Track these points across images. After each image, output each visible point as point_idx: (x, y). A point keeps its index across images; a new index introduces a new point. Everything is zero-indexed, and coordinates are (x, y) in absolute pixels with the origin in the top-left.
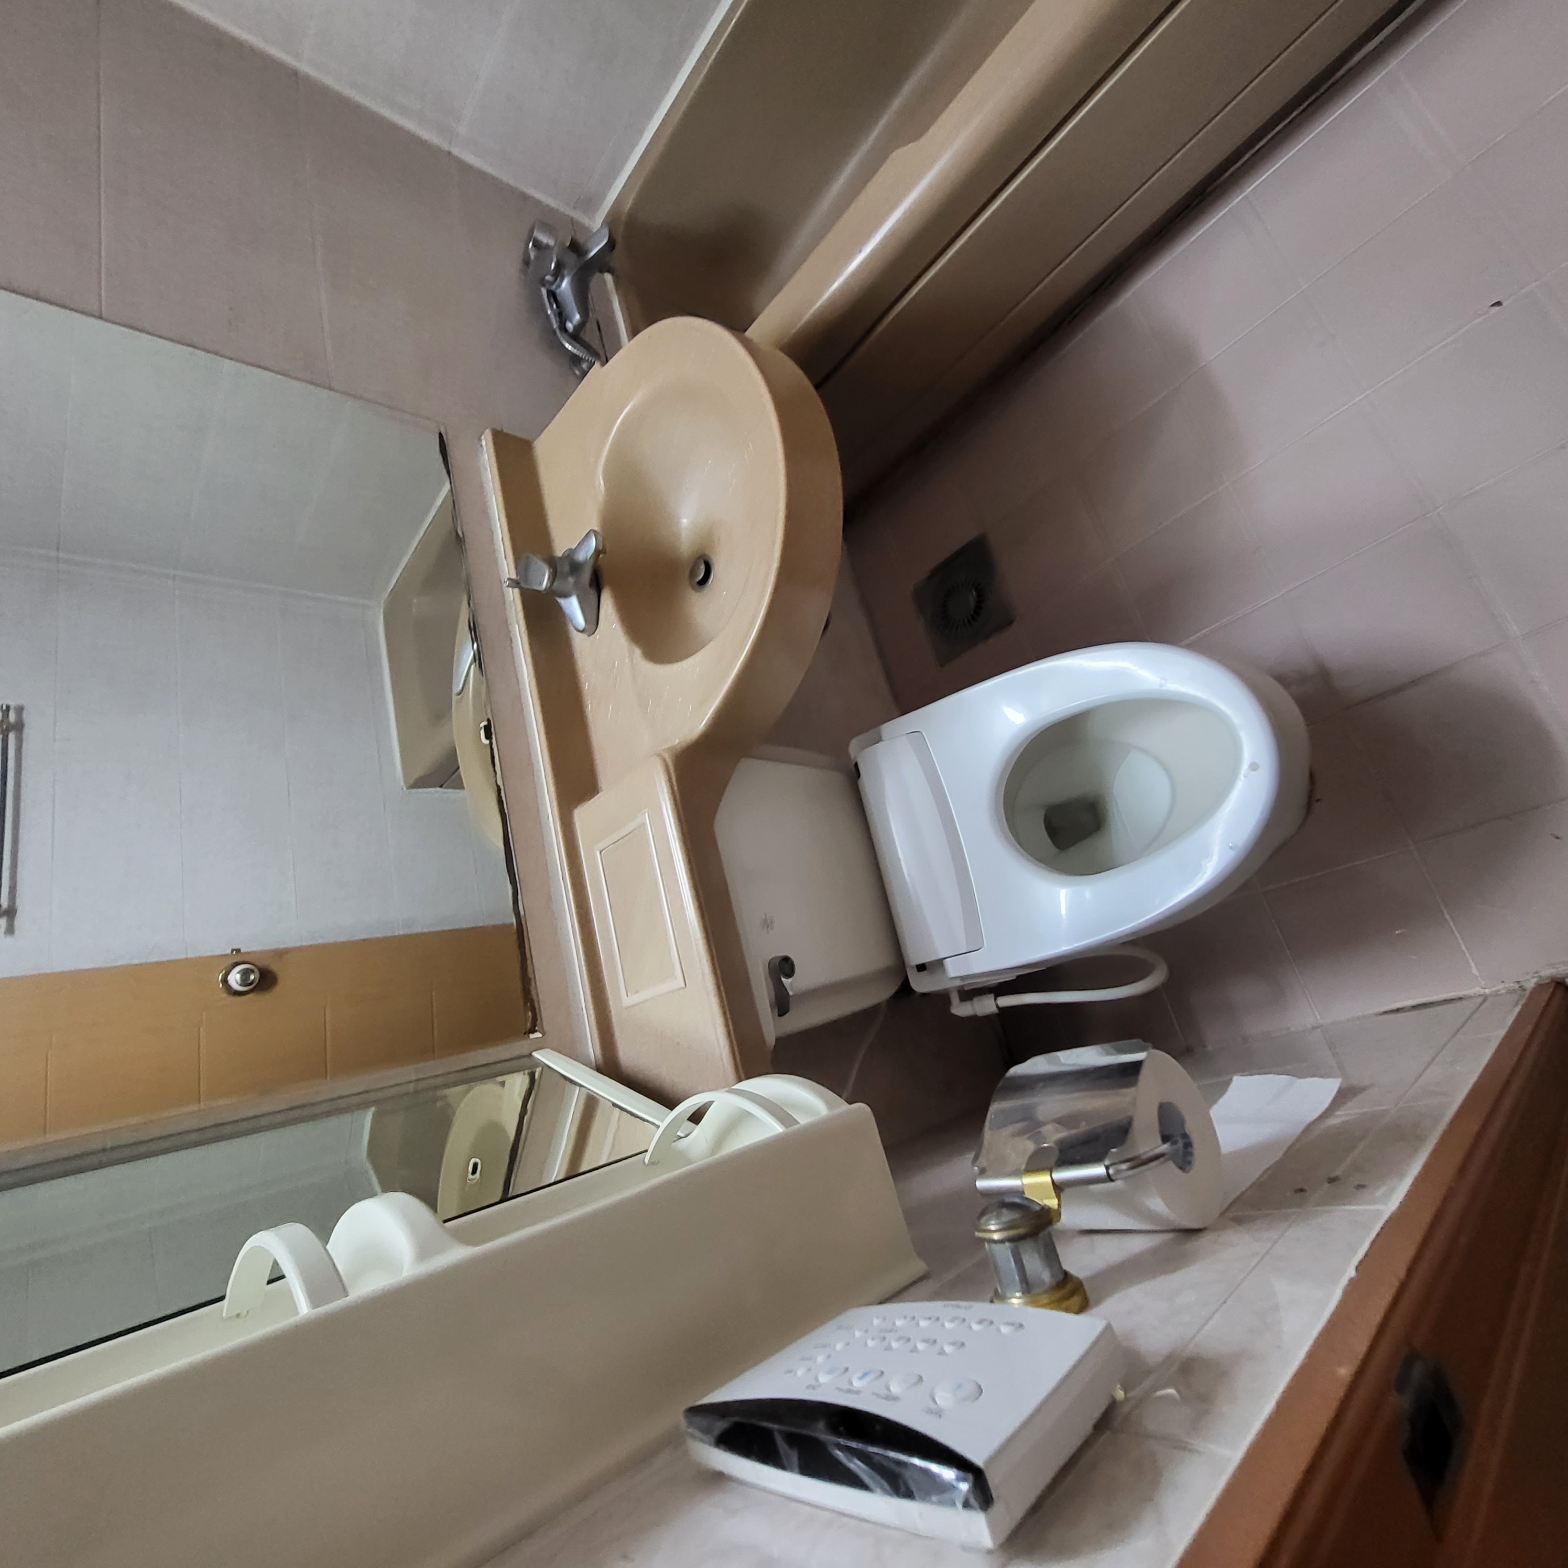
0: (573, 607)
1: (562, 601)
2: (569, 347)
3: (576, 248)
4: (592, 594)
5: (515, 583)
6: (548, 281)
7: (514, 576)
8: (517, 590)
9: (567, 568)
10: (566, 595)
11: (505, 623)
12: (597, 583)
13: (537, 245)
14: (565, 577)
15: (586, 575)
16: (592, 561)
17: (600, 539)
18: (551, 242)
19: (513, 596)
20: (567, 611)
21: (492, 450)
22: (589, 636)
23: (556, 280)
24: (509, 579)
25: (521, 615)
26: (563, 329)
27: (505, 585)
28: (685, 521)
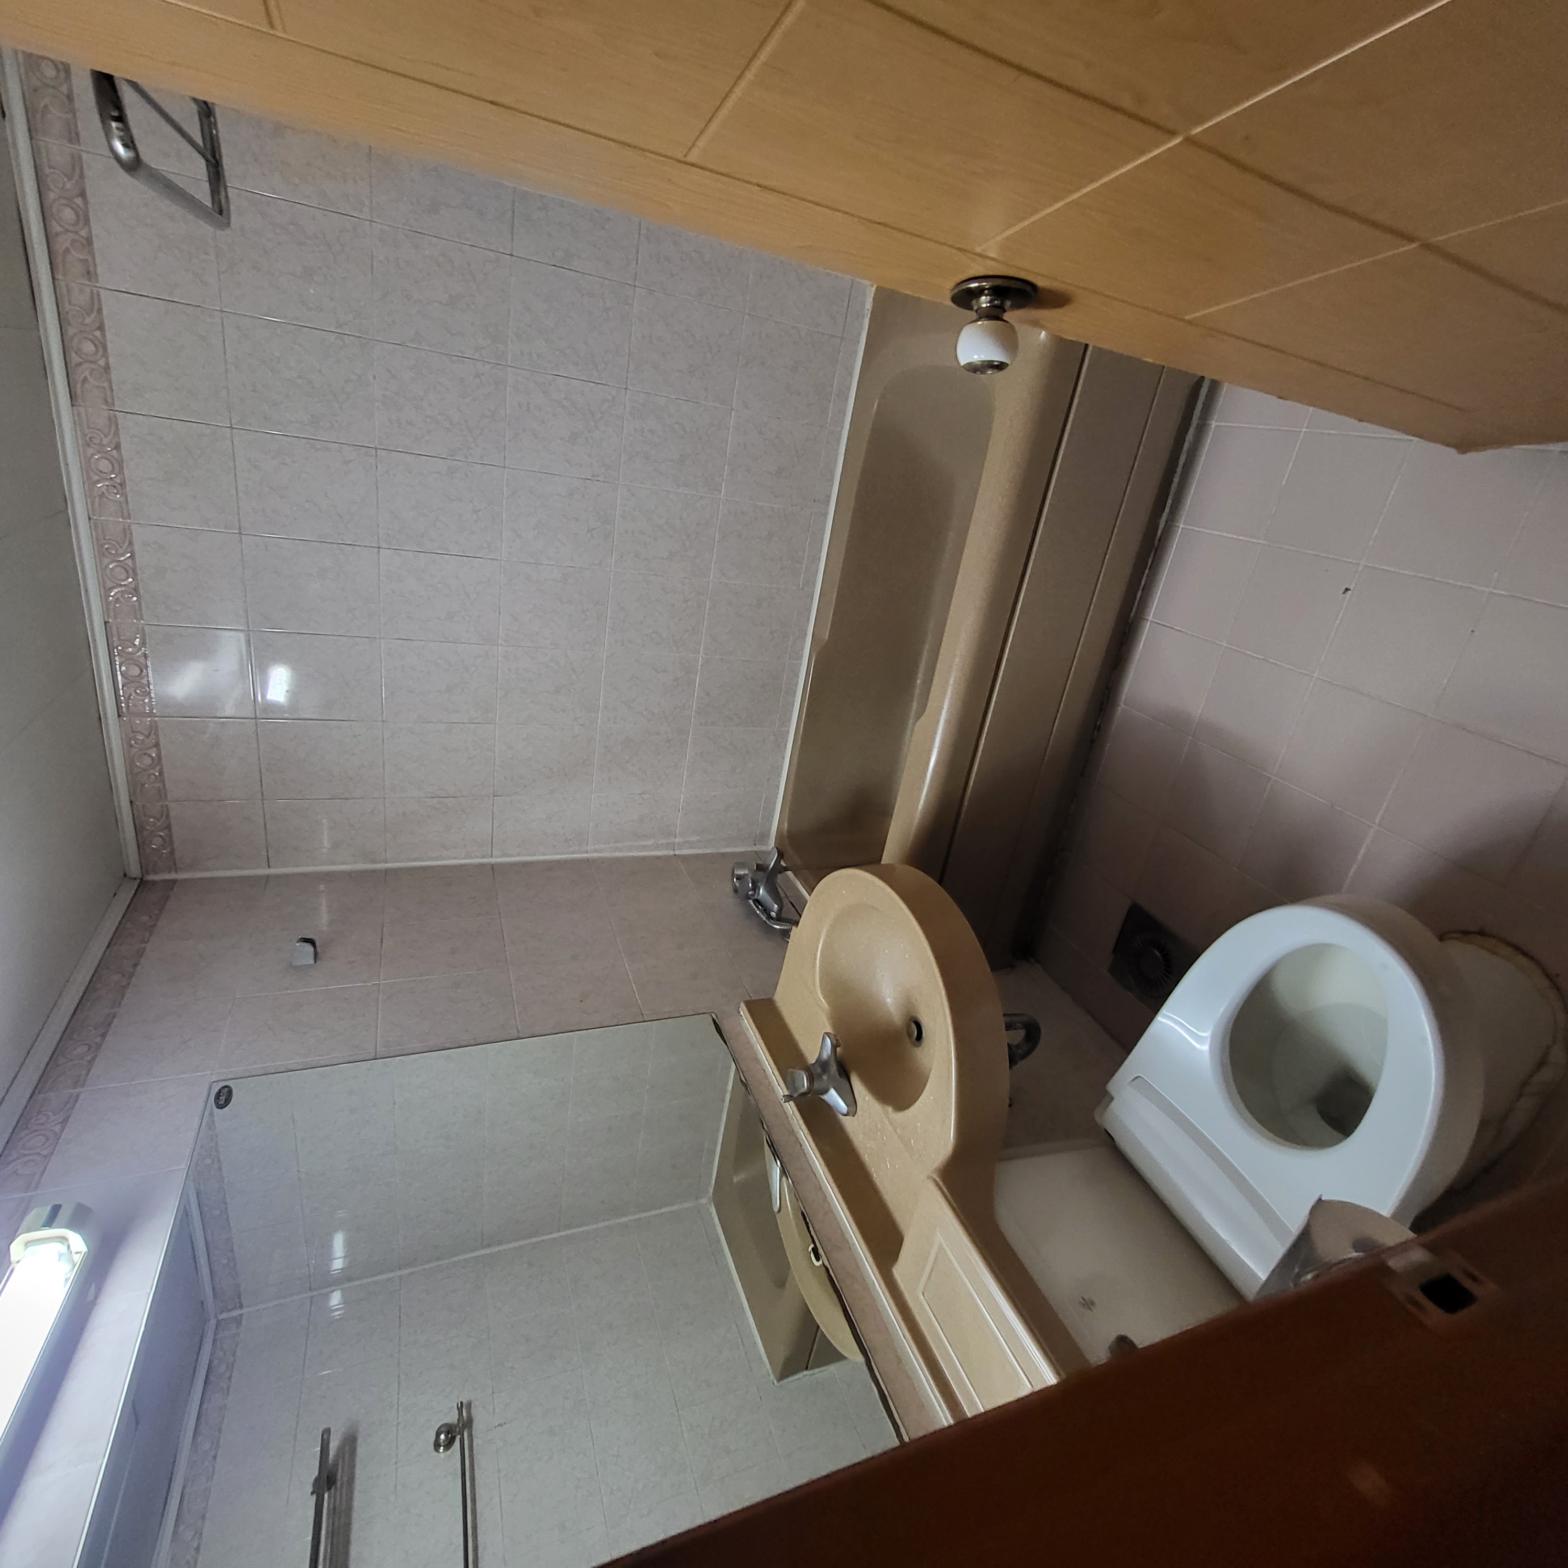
0: (833, 1097)
1: (825, 1097)
2: (778, 927)
3: (760, 868)
4: (844, 1082)
5: (789, 1098)
6: (751, 895)
7: (787, 1093)
8: (792, 1103)
9: (819, 1070)
10: (826, 1091)
11: (792, 1132)
12: (844, 1072)
13: (739, 878)
14: (820, 1076)
15: (834, 1068)
16: (833, 1056)
17: (832, 1036)
18: (747, 872)
19: (791, 1108)
20: (831, 1103)
21: (748, 1015)
22: (854, 1116)
23: (755, 892)
24: (784, 1096)
25: (801, 1122)
26: (770, 917)
27: (782, 1102)
28: (889, 1000)
